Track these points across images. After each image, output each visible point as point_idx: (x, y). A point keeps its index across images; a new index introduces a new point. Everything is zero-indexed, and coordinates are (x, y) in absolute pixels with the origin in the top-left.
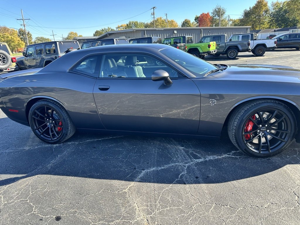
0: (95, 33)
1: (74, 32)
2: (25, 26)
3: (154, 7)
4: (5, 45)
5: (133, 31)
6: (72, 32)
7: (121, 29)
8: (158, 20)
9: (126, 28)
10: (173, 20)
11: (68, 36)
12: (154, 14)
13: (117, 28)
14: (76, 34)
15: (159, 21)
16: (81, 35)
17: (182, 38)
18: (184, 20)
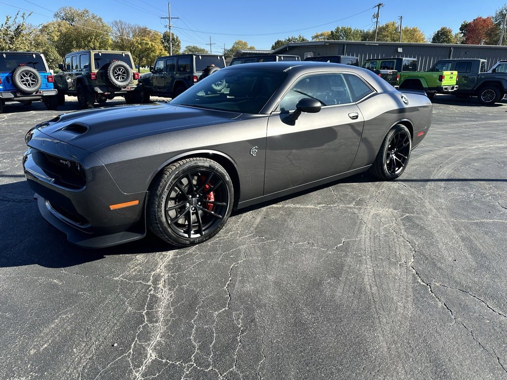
0: (274, 44)
1: (244, 41)
2: (171, 28)
3: (380, 5)
4: (128, 55)
5: (325, 45)
6: (240, 41)
7: (321, 39)
8: (387, 26)
9: (328, 39)
10: (417, 28)
11: (233, 47)
12: (378, 17)
13: (313, 38)
14: (245, 44)
15: (391, 29)
16: (252, 46)
17: (395, 61)
18: (439, 29)
